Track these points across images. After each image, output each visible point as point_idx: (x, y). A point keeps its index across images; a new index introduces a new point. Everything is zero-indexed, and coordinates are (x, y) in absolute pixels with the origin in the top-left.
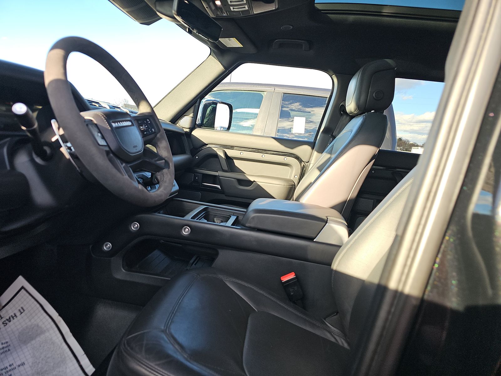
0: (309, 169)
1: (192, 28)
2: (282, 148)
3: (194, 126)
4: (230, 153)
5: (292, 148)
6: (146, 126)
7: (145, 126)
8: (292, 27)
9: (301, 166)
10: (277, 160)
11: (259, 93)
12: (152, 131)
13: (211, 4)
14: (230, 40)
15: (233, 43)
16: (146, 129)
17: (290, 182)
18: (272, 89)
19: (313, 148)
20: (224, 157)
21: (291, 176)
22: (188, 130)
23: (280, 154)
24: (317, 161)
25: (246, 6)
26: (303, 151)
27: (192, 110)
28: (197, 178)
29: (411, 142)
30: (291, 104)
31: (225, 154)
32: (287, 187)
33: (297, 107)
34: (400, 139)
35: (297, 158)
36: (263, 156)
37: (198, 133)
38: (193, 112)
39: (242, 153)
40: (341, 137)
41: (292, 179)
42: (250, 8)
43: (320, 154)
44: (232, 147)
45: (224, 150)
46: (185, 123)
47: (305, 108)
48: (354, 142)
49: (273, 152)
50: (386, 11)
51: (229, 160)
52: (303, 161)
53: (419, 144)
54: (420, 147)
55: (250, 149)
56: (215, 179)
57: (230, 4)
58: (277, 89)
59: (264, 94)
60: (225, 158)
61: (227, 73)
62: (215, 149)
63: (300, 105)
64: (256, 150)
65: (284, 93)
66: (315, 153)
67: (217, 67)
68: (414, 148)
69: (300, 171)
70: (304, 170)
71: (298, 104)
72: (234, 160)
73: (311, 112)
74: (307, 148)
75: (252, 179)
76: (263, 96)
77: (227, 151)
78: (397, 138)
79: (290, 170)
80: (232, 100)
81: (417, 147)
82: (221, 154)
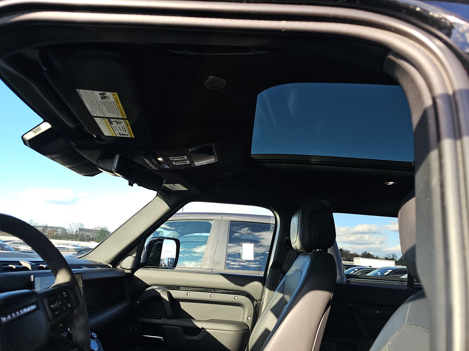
0: (262, 312)
1: (132, 182)
2: (231, 285)
3: (137, 266)
4: (175, 294)
5: (243, 285)
6: (60, 303)
7: (58, 302)
8: (232, 173)
9: (253, 304)
10: (227, 300)
11: (207, 222)
12: (66, 307)
13: (153, 160)
14: (175, 185)
15: (179, 187)
16: (58, 306)
17: (243, 327)
18: (220, 217)
19: (264, 285)
20: (168, 301)
21: (243, 318)
22: (129, 271)
23: (230, 292)
24: (271, 300)
25: (188, 161)
26: (254, 287)
27: (135, 249)
28: (136, 329)
29: (351, 253)
30: (240, 229)
31: (170, 295)
32: (239, 333)
33: (246, 232)
34: (341, 250)
35: (249, 296)
36: (212, 296)
37: (140, 274)
38: (137, 252)
39: (188, 294)
40: (290, 275)
41: (245, 322)
42: (192, 162)
43: (272, 292)
44: (177, 288)
45: (169, 292)
46: (127, 263)
47: (253, 233)
48: (306, 286)
49: (223, 291)
50: (313, 160)
51: (175, 302)
52: (256, 300)
53: (358, 254)
54: (361, 258)
55: (198, 289)
56: (157, 329)
57: (172, 160)
58: (225, 218)
59: (212, 223)
60: (170, 302)
61: (174, 211)
62: (159, 291)
63: (249, 230)
64: (205, 289)
65: (231, 221)
66: (267, 291)
67: (163, 207)
68: (355, 258)
69: (252, 311)
70: (258, 311)
71: (246, 229)
72: (180, 303)
73: (260, 236)
74: (257, 284)
75: (199, 325)
76: (212, 224)
77: (172, 292)
78: (339, 249)
79: (242, 310)
80: (181, 228)
81: (357, 258)
82: (165, 297)
